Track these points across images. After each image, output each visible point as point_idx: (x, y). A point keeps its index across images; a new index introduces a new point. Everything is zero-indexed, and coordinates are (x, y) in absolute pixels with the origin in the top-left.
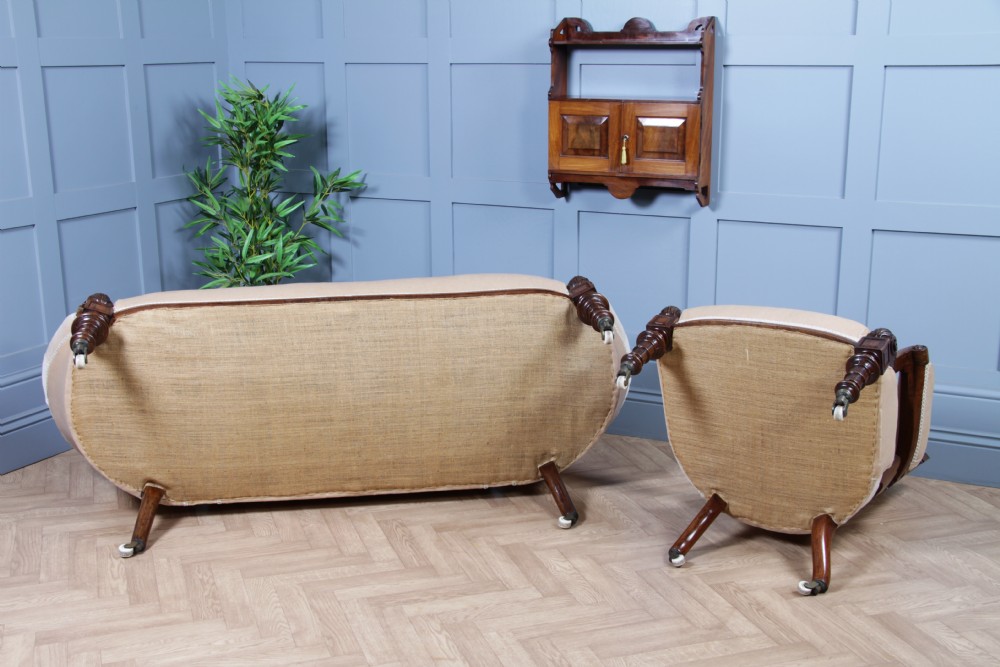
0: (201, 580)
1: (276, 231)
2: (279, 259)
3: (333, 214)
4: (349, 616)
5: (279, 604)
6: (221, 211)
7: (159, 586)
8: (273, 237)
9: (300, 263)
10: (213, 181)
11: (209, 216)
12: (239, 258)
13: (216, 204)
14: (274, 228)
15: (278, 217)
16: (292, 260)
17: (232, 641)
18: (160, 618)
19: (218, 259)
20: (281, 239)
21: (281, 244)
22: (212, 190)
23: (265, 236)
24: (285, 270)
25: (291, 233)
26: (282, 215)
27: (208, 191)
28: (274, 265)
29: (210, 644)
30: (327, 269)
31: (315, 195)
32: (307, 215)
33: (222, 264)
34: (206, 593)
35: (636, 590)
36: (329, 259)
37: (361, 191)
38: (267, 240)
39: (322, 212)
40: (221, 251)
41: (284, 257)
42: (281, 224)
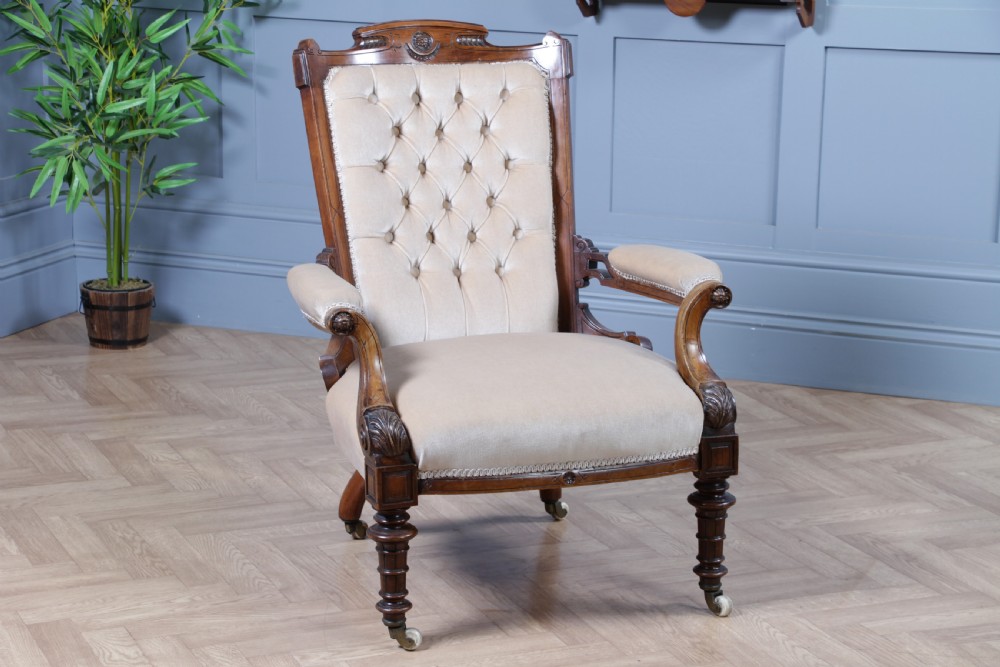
0: (124, 538)
1: (144, 65)
2: (150, 110)
3: (230, 41)
4: (351, 571)
5: (247, 561)
6: (52, 33)
7: (66, 546)
8: (138, 74)
9: (182, 117)
11: (35, 39)
12: (93, 104)
13: (44, 18)
14: (141, 61)
15: (148, 44)
16: (170, 111)
17: (198, 598)
18: (85, 578)
19: (60, 106)
20: (154, 78)
21: (152, 84)
23: (127, 73)
24: (158, 126)
25: (168, 69)
26: (155, 40)
28: (141, 119)
29: (169, 601)
30: (214, 130)
31: (206, 11)
32: (194, 41)
33: (64, 112)
34: (137, 551)
35: (737, 542)
36: (218, 114)
37: (271, 7)
38: (130, 79)
39: (215, 38)
40: (65, 92)
41: (158, 105)
42: (154, 55)
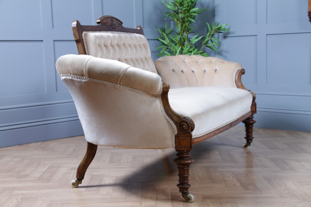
6: (169, 43)
7: (122, 160)
8: (189, 52)
10: (167, 32)
11: (165, 45)
13: (168, 40)
14: (190, 48)
15: (192, 44)
18: (118, 167)
20: (193, 53)
22: (167, 35)
23: (186, 51)
26: (193, 42)
27: (165, 35)
32: (204, 42)
37: (228, 33)
39: (210, 41)
42: (193, 47)
